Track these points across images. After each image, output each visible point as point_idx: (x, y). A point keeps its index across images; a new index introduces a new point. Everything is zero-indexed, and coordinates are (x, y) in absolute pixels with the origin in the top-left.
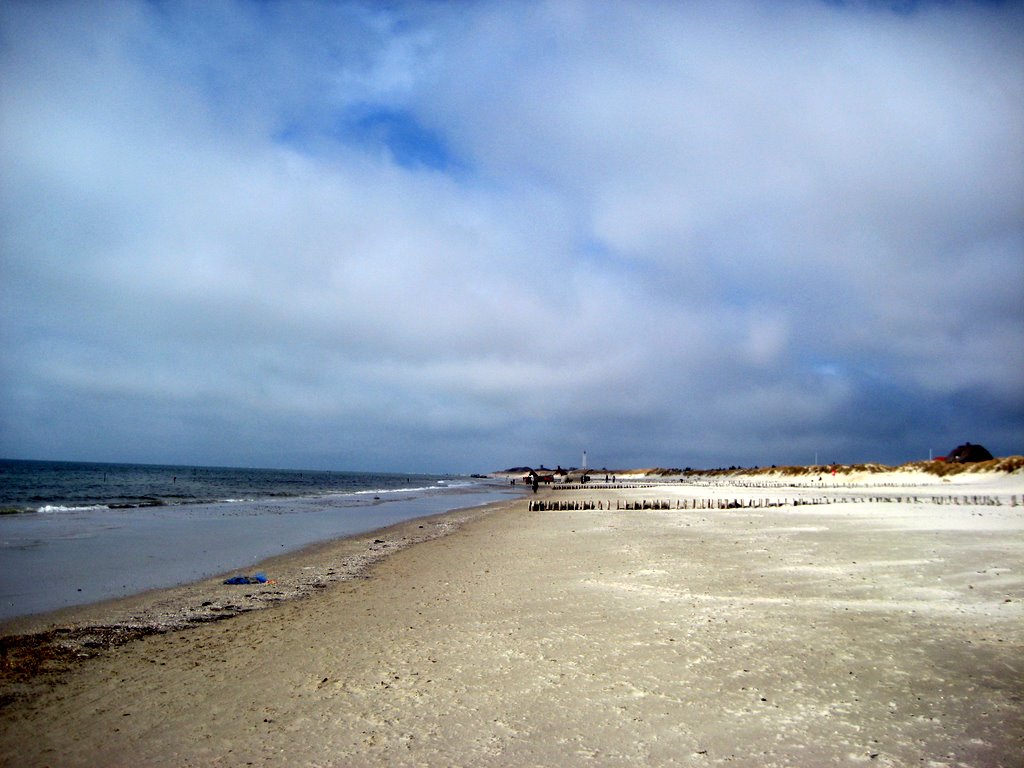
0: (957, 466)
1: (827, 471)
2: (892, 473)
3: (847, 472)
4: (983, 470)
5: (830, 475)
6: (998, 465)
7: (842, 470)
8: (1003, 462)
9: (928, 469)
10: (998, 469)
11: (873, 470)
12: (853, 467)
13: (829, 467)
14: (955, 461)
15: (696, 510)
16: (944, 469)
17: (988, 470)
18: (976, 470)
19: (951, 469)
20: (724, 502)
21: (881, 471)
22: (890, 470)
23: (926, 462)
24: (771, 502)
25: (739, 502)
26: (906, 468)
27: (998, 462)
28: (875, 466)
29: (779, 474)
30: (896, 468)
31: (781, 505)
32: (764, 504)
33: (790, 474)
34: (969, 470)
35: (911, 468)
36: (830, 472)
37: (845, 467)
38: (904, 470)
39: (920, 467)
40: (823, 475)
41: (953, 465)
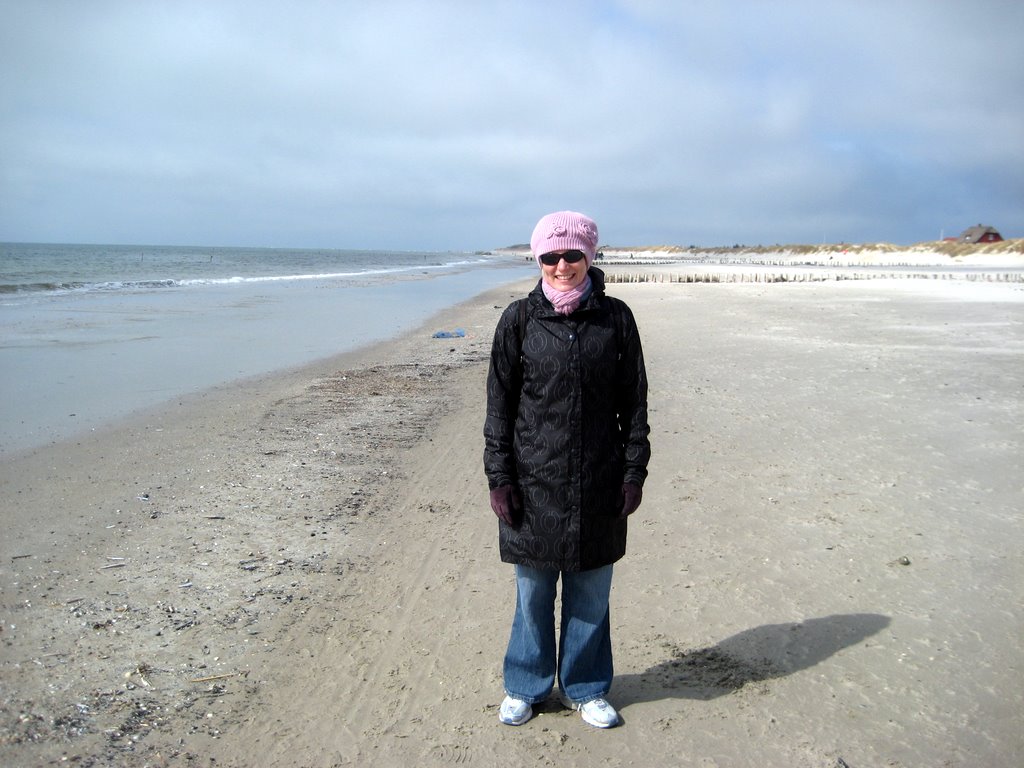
0: (970, 247)
1: (837, 250)
2: (904, 253)
3: (858, 251)
4: (995, 251)
5: (841, 254)
6: (1011, 247)
7: (853, 249)
8: (1017, 243)
9: (939, 250)
10: (1011, 250)
11: (885, 250)
12: (863, 247)
13: (840, 247)
14: (965, 241)
15: (744, 283)
16: (957, 249)
17: (1000, 251)
18: (989, 251)
19: (963, 249)
20: (771, 277)
21: (892, 251)
22: (902, 250)
23: (937, 243)
24: (815, 277)
25: (785, 277)
26: (918, 248)
27: (1011, 243)
28: (886, 246)
29: (789, 252)
30: (907, 248)
31: (824, 280)
32: (808, 279)
33: (799, 253)
34: (981, 251)
35: (923, 248)
36: (842, 250)
37: (856, 247)
38: (915, 250)
39: (932, 247)
40: (833, 253)
41: (964, 245)
